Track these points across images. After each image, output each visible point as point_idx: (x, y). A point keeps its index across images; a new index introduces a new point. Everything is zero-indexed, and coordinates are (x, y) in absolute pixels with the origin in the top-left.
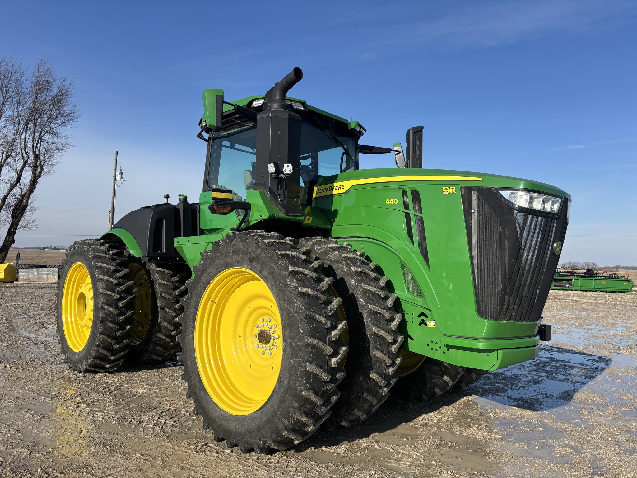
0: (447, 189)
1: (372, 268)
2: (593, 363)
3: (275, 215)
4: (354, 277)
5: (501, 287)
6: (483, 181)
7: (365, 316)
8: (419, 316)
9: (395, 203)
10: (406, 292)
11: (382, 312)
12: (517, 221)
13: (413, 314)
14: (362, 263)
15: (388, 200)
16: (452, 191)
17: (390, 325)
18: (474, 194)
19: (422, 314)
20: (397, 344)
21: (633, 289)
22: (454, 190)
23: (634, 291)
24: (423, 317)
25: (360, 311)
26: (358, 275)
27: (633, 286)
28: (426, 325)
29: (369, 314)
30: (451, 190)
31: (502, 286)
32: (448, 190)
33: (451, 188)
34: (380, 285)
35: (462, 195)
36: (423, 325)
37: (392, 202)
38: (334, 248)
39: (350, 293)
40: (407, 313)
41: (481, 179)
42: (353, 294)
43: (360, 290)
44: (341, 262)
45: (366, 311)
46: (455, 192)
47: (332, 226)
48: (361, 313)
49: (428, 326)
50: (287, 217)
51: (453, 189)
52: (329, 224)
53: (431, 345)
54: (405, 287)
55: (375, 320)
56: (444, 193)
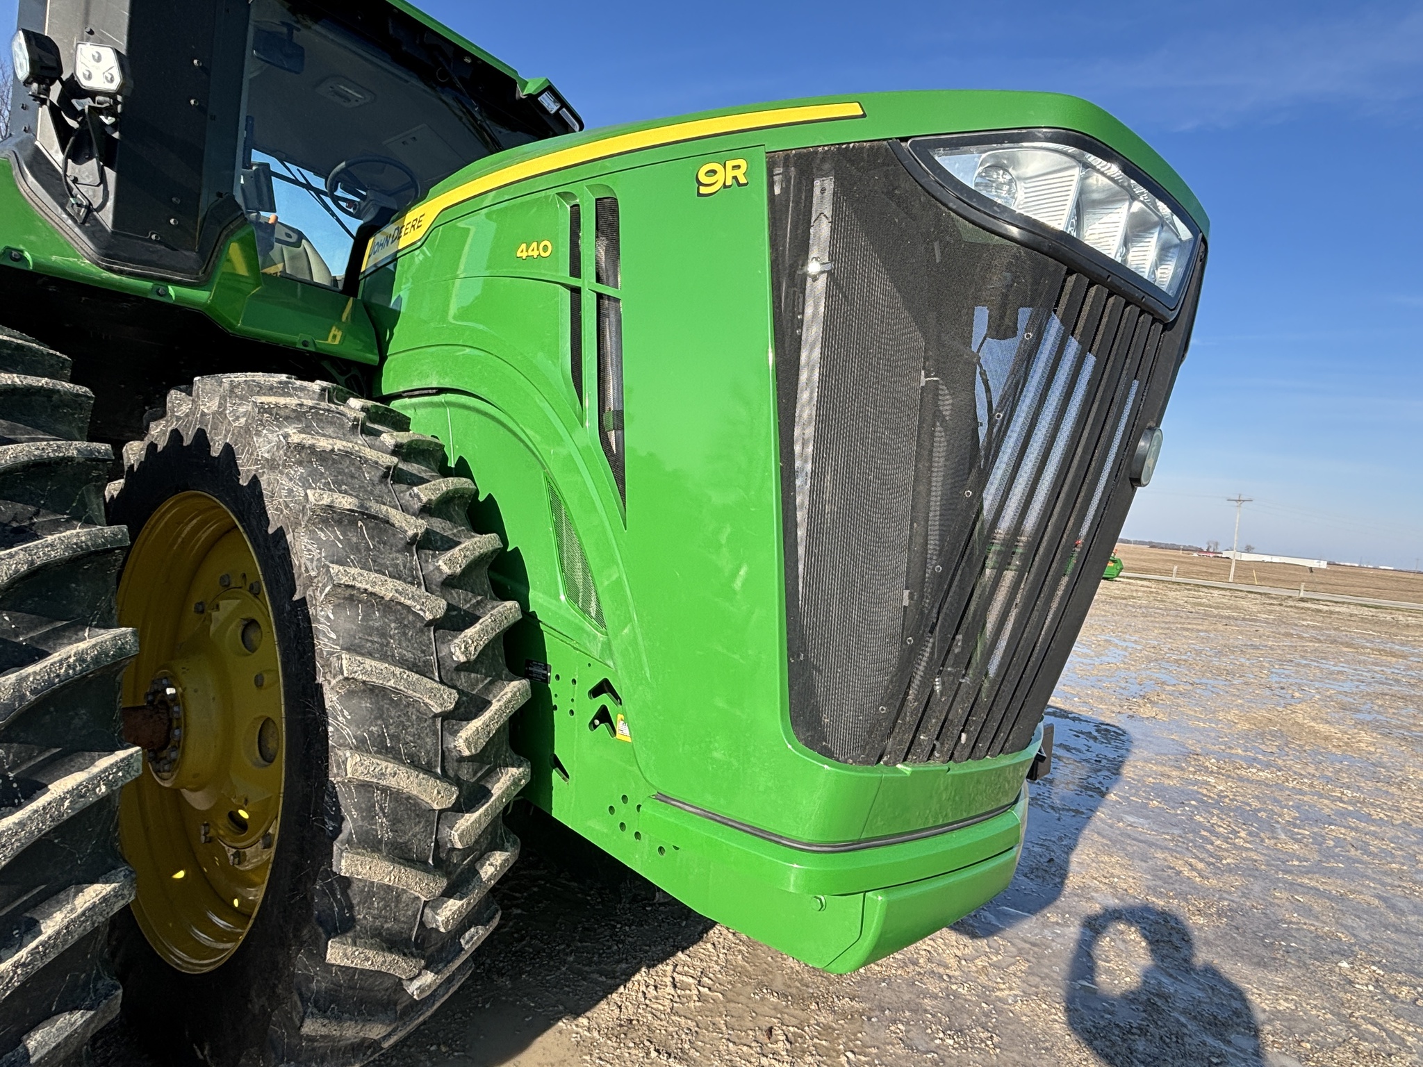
0: (714, 172)
1: (420, 499)
2: (1086, 743)
3: (27, 255)
4: (321, 529)
5: (906, 602)
6: (864, 116)
7: (331, 699)
8: (596, 692)
9: (543, 254)
10: (563, 597)
11: (409, 684)
12: (981, 367)
13: (574, 681)
14: (385, 476)
15: (524, 246)
16: (735, 178)
17: (455, 733)
18: (823, 190)
19: (603, 688)
20: (481, 810)
21: (1121, 574)
22: (740, 174)
23: (1123, 577)
24: (605, 699)
25: (320, 680)
26: (339, 522)
27: (1121, 570)
28: (613, 730)
29: (351, 693)
30: (730, 173)
31: (911, 597)
32: (720, 177)
33: (730, 164)
34: (438, 568)
35: (772, 197)
36: (603, 727)
37: (535, 254)
38: (282, 413)
39: (296, 597)
40: (558, 677)
41: (854, 109)
42: (303, 601)
43: (325, 586)
44: (284, 466)
45: (334, 682)
46: (742, 180)
47: (383, 358)
48: (321, 686)
49: (618, 736)
50: (106, 274)
51: (738, 167)
52: (376, 351)
53: (623, 811)
54: (559, 579)
55: (376, 718)
56: (703, 190)
